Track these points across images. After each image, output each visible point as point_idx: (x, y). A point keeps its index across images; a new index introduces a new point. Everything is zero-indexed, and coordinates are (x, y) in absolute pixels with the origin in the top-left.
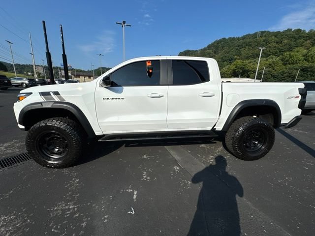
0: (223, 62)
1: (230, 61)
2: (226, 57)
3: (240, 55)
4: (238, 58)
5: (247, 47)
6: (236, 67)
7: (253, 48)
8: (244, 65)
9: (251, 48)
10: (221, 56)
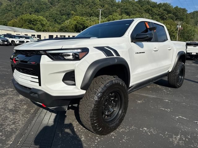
0: (62, 15)
1: (68, 15)
2: (63, 10)
3: (76, 11)
4: (75, 13)
5: (81, 4)
6: (77, 23)
7: (85, 6)
8: (83, 22)
9: (84, 6)
10: (59, 9)
